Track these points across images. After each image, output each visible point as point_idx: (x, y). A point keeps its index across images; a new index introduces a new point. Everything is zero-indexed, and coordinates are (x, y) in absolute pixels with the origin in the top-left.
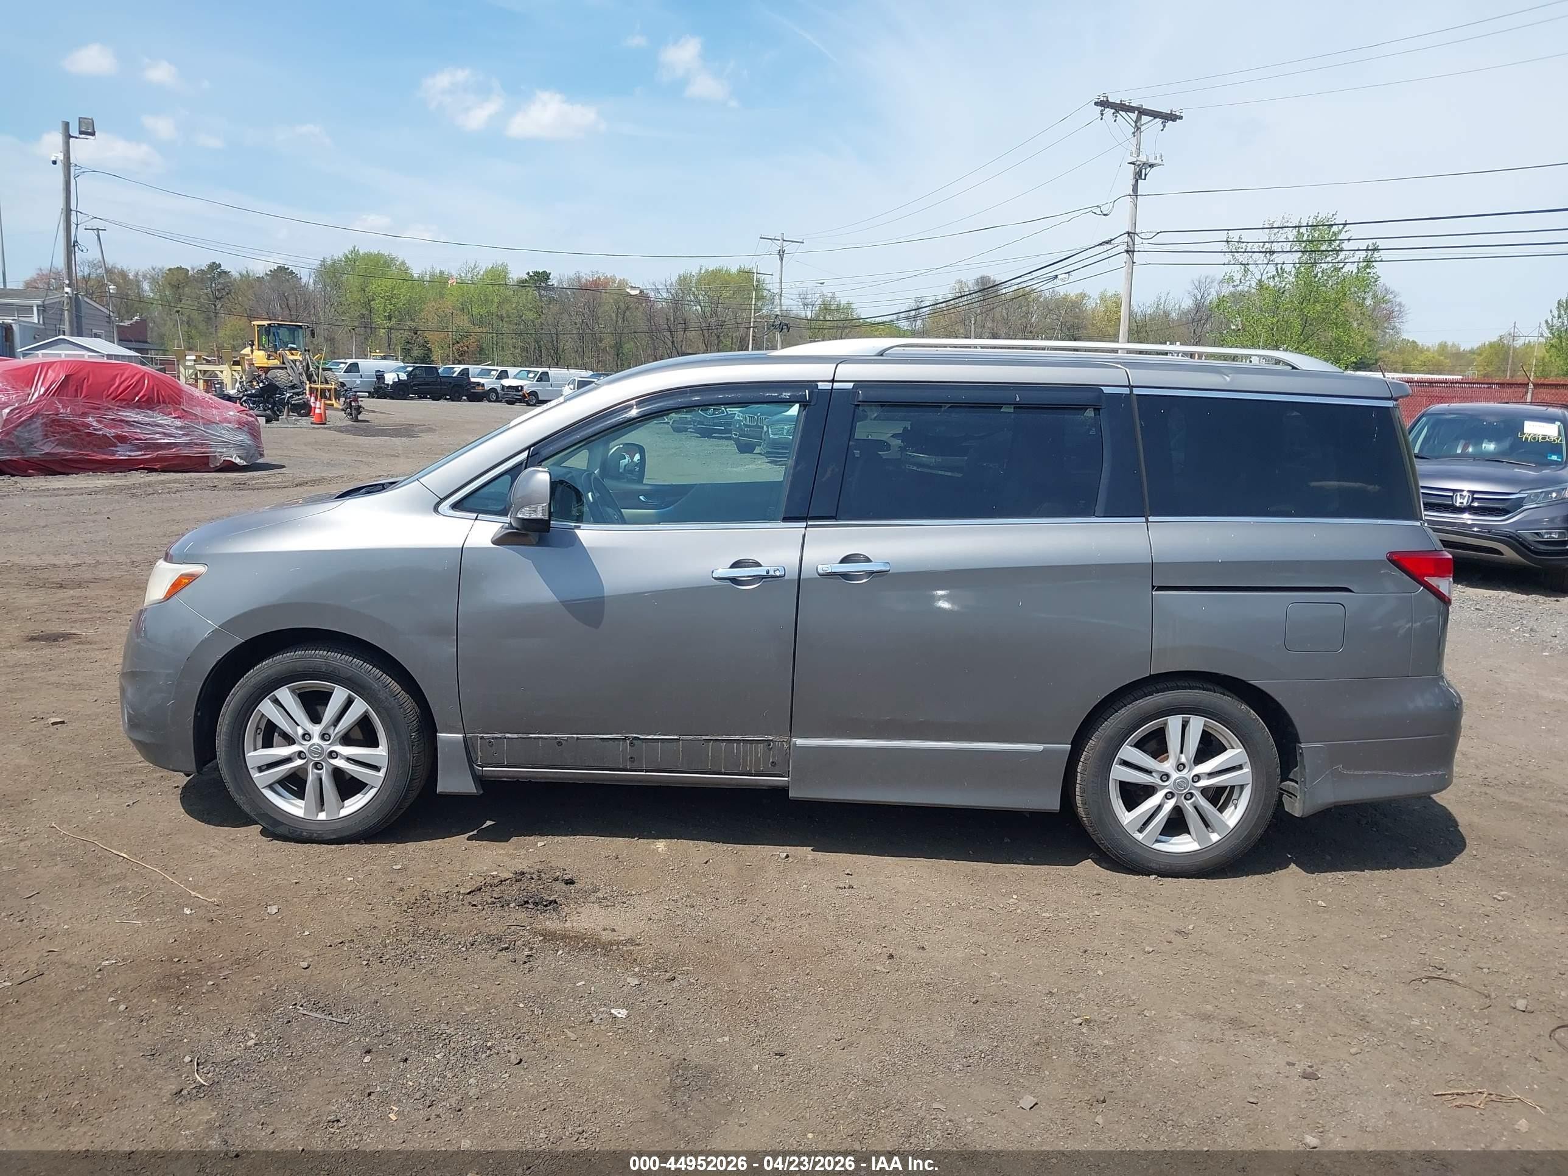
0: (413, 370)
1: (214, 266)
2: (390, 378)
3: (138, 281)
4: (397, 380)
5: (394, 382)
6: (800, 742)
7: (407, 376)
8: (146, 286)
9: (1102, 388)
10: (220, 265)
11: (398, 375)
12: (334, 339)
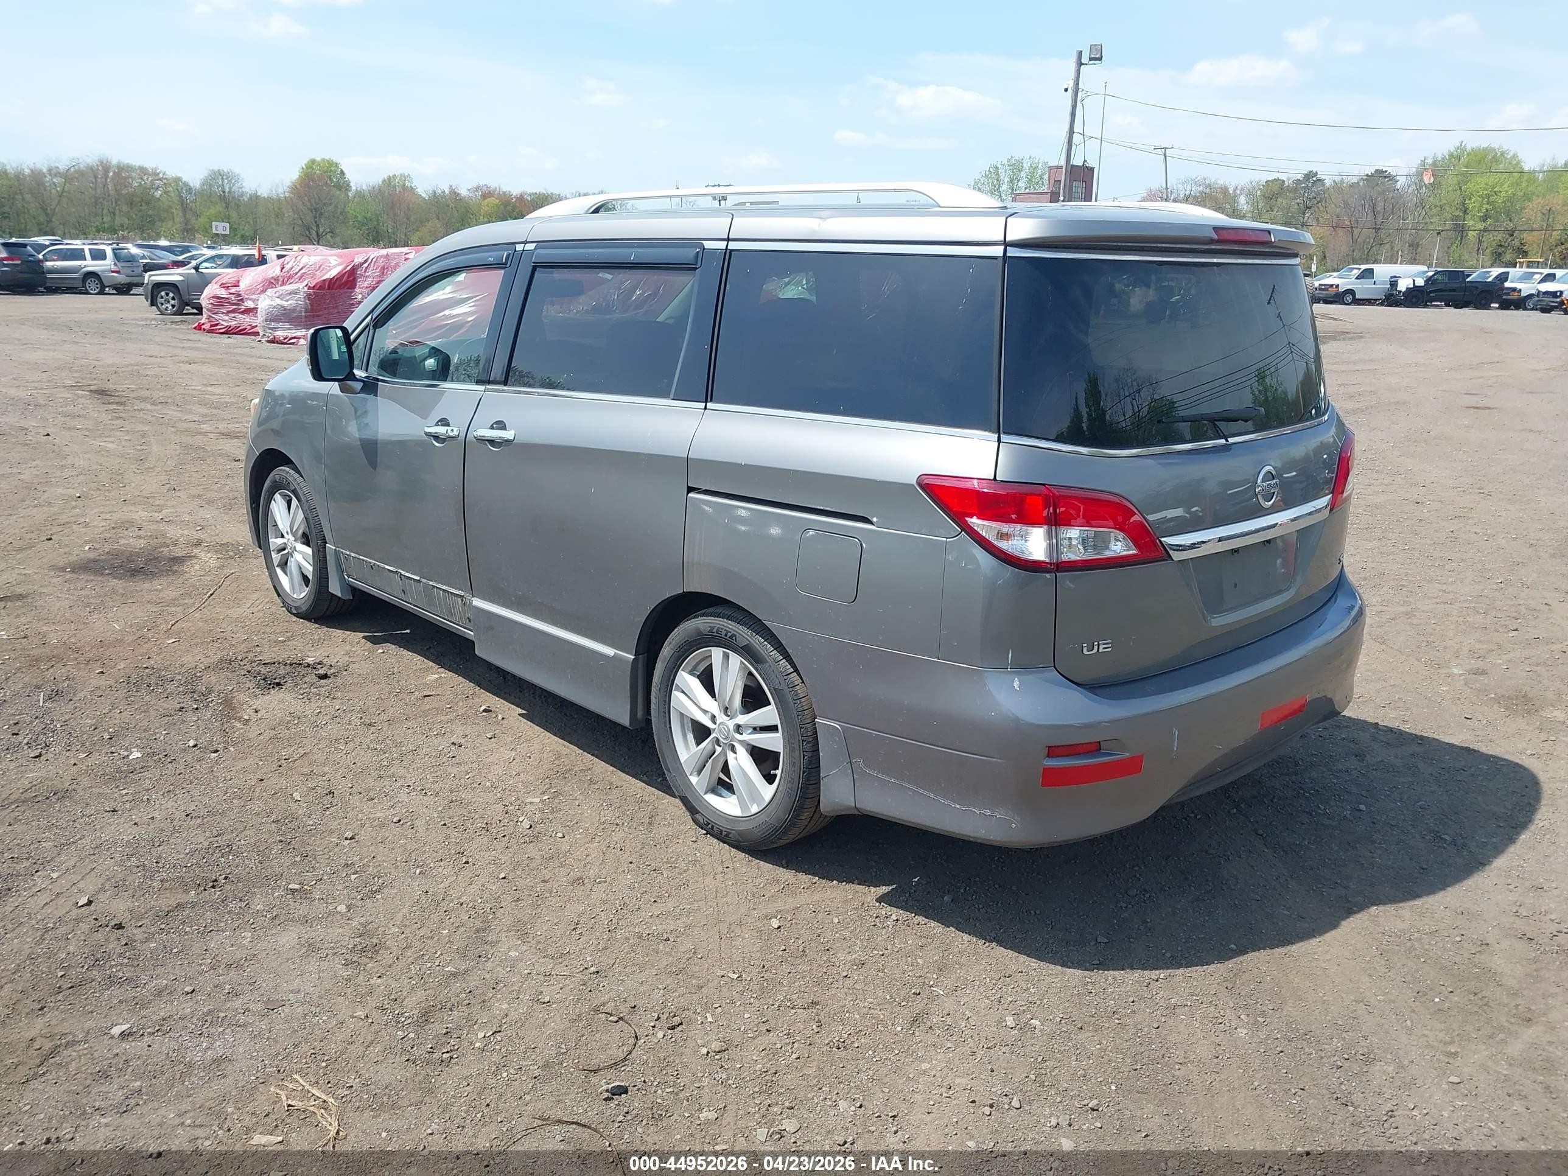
0: (1434, 275)
1: (1310, 175)
2: (1403, 285)
3: (1235, 195)
4: (1411, 286)
5: (1407, 288)
6: (477, 602)
7: (1425, 282)
8: (1242, 200)
9: (704, 242)
10: (1316, 174)
11: (1414, 281)
12: (1418, 245)
